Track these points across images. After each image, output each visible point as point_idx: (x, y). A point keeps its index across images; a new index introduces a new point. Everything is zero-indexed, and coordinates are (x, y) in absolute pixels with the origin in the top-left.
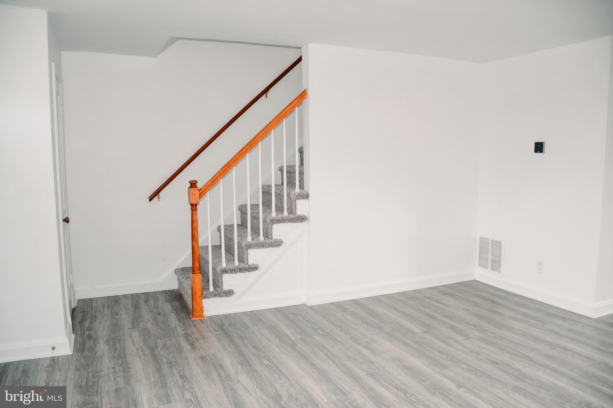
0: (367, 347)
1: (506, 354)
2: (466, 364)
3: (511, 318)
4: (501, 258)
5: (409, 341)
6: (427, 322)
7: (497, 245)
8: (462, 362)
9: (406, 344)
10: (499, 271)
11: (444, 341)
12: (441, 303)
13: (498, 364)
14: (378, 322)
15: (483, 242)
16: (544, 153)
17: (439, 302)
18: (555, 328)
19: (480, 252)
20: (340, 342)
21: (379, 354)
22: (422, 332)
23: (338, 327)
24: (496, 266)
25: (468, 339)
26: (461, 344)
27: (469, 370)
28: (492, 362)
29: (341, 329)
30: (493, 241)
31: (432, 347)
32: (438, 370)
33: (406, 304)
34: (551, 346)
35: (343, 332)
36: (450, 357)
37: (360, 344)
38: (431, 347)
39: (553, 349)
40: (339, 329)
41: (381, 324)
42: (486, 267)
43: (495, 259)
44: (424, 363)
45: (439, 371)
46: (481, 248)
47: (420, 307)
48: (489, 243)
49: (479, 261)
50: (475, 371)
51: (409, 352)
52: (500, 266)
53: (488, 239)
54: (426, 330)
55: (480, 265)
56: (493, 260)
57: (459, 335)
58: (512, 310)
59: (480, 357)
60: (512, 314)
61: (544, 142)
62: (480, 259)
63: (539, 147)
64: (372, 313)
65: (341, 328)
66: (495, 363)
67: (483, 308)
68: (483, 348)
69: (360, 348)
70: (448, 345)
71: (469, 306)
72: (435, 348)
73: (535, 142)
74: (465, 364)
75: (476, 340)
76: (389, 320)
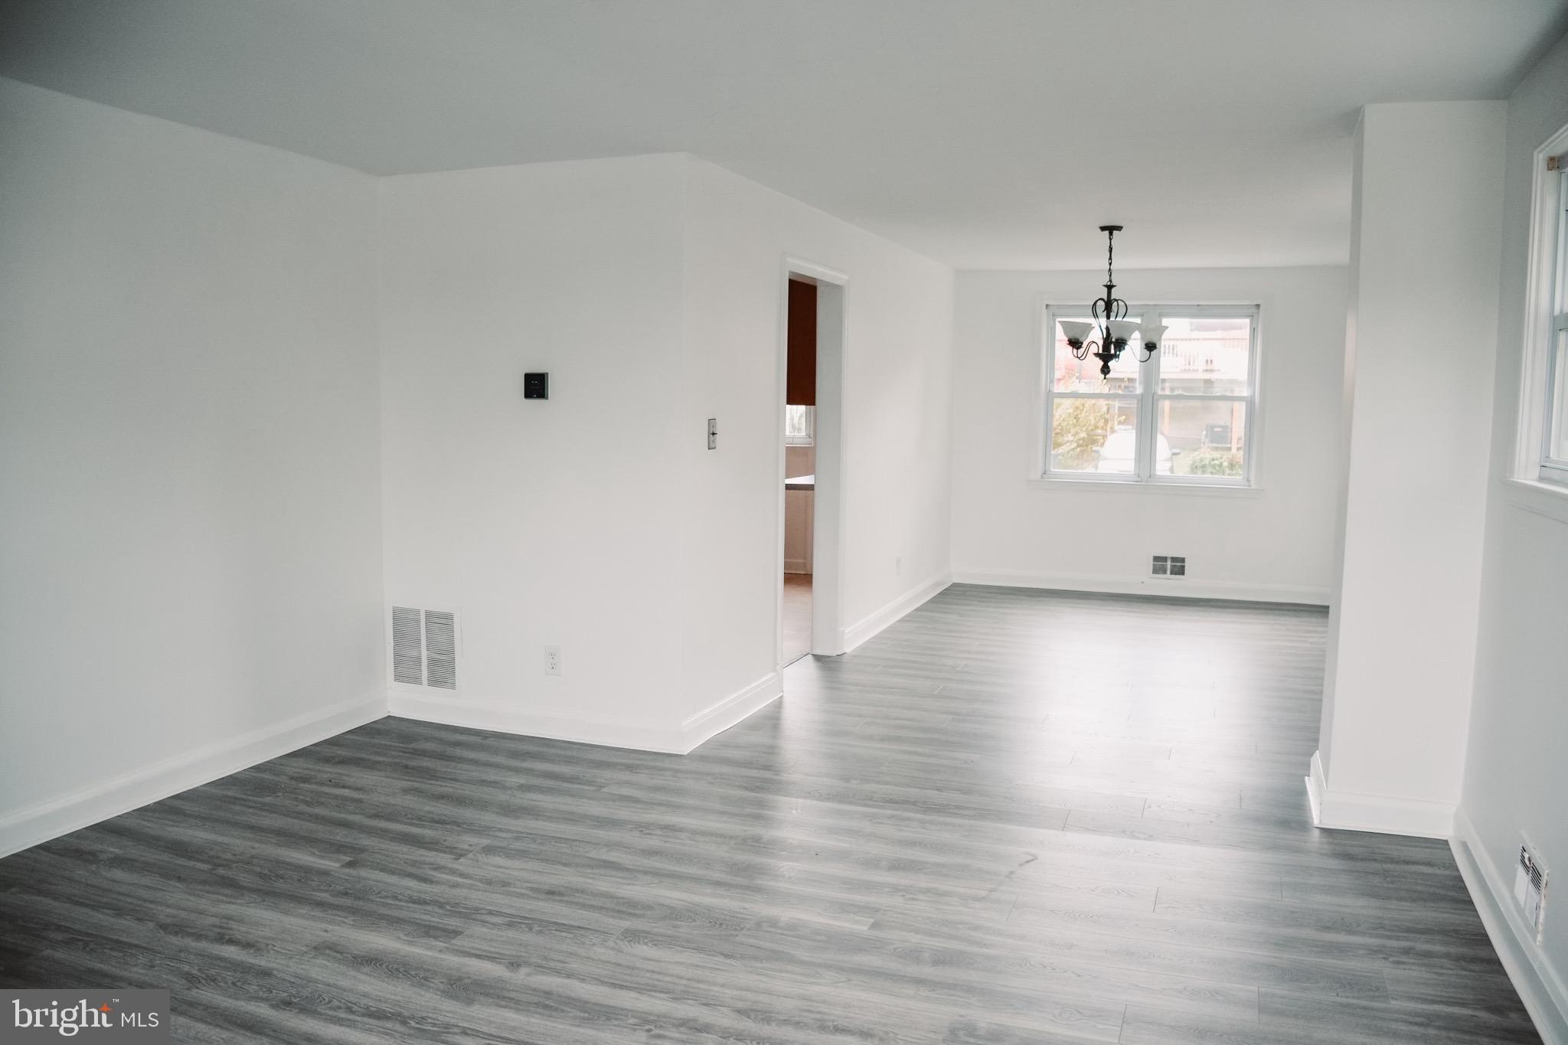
0: (223, 939)
1: (563, 868)
2: (495, 913)
3: (522, 788)
4: (453, 652)
5: (324, 896)
6: (338, 838)
7: (441, 622)
8: (484, 912)
9: (320, 904)
10: (453, 686)
11: (410, 875)
12: (344, 787)
13: (561, 894)
14: (210, 867)
15: (403, 620)
16: (547, 399)
17: (337, 786)
18: (625, 791)
19: (396, 645)
20: (137, 946)
21: (270, 947)
22: (343, 866)
23: (103, 908)
24: (442, 673)
25: (461, 855)
26: (453, 872)
27: (510, 925)
28: (547, 893)
29: (114, 912)
30: (429, 615)
31: (390, 895)
32: (441, 944)
33: (254, 805)
34: (641, 829)
35: (128, 917)
36: (448, 907)
37: (199, 937)
38: (388, 897)
39: (646, 834)
40: (110, 912)
41: (221, 871)
42: (417, 680)
43: (439, 657)
44: (399, 938)
45: (446, 945)
46: (399, 636)
47: (297, 806)
48: (418, 621)
49: (396, 668)
50: (524, 923)
51: (344, 922)
52: (453, 673)
53: (418, 612)
54: (348, 859)
55: (399, 677)
56: (433, 662)
57: (434, 853)
58: (517, 770)
59: (511, 889)
60: (520, 780)
61: (547, 374)
62: (397, 664)
63: (536, 386)
64: (179, 848)
65: (114, 910)
66: (551, 893)
67: (450, 779)
68: (506, 868)
69: (203, 945)
70: (424, 880)
71: (412, 781)
72: (400, 897)
73: (525, 372)
74: (493, 914)
75: (481, 853)
76: (234, 855)
